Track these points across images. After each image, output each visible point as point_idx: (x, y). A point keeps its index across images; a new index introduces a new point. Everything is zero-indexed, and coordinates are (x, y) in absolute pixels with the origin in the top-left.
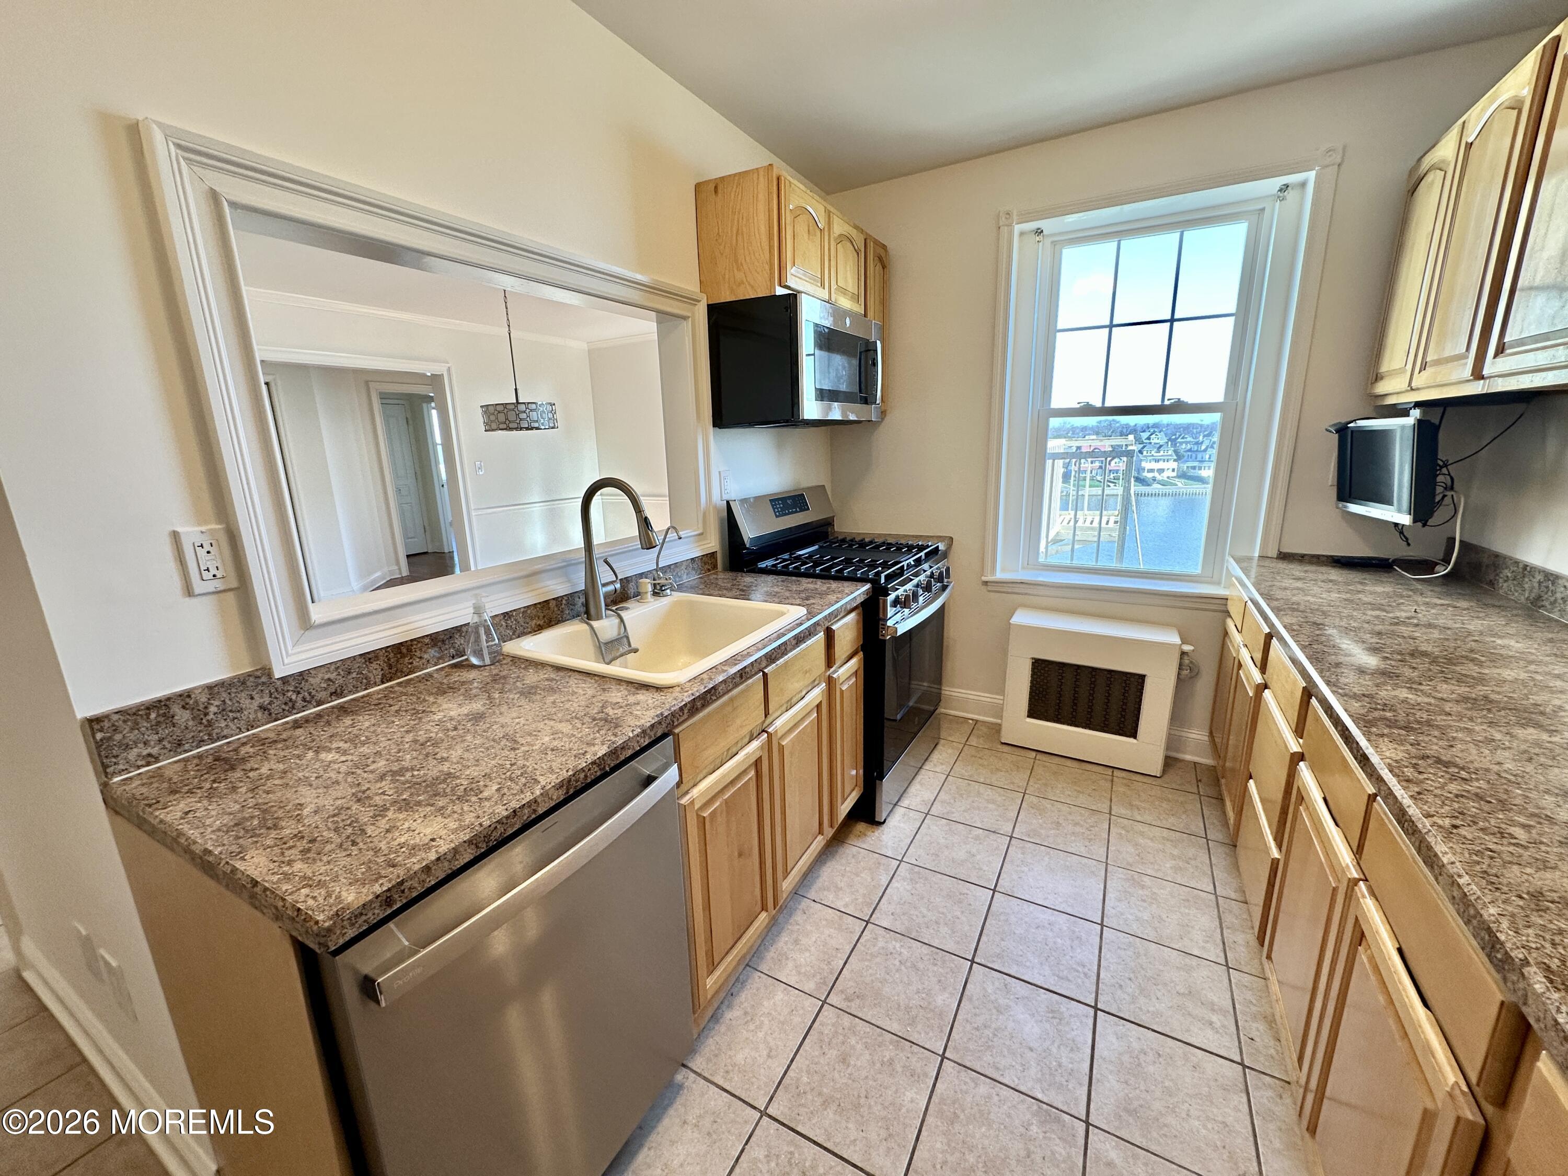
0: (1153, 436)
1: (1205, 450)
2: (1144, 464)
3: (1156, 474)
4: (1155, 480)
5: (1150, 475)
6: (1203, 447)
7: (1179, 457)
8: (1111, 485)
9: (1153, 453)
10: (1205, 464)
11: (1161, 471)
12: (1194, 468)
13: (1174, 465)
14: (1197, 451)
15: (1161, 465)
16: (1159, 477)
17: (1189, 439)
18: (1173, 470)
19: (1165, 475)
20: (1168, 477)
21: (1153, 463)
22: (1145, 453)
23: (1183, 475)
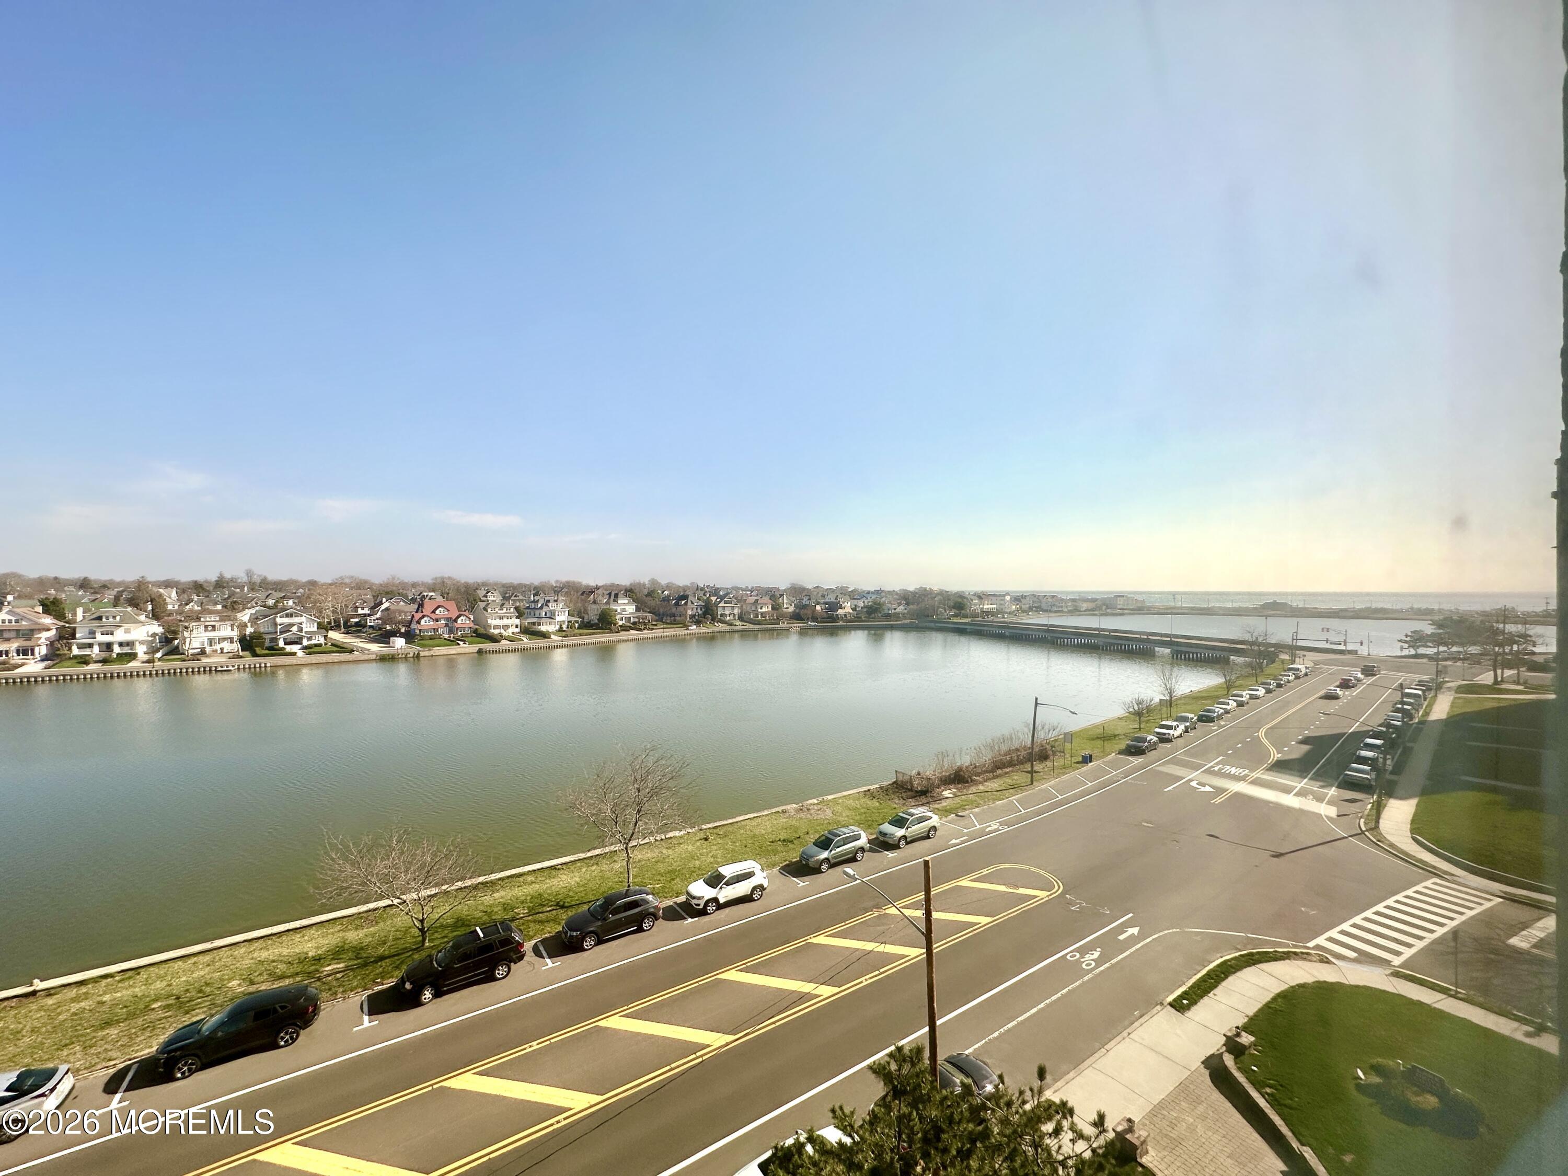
0: (489, 594)
1: (541, 608)
2: (489, 621)
3: (502, 631)
4: (502, 636)
5: (496, 632)
6: (539, 605)
7: (520, 615)
8: (461, 643)
9: (497, 610)
10: (543, 620)
11: (506, 627)
12: (534, 624)
13: (517, 621)
14: (534, 608)
15: (506, 622)
16: (504, 633)
17: (521, 597)
18: (517, 626)
19: (511, 630)
20: (513, 633)
21: (498, 620)
22: (489, 610)
23: (526, 631)
